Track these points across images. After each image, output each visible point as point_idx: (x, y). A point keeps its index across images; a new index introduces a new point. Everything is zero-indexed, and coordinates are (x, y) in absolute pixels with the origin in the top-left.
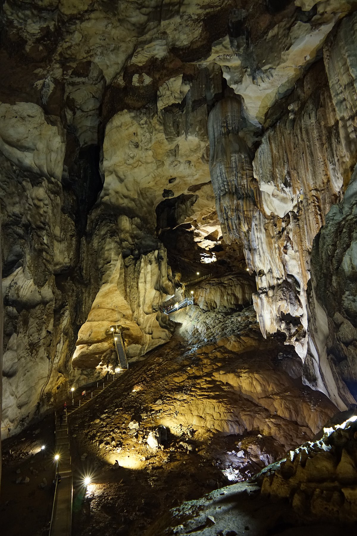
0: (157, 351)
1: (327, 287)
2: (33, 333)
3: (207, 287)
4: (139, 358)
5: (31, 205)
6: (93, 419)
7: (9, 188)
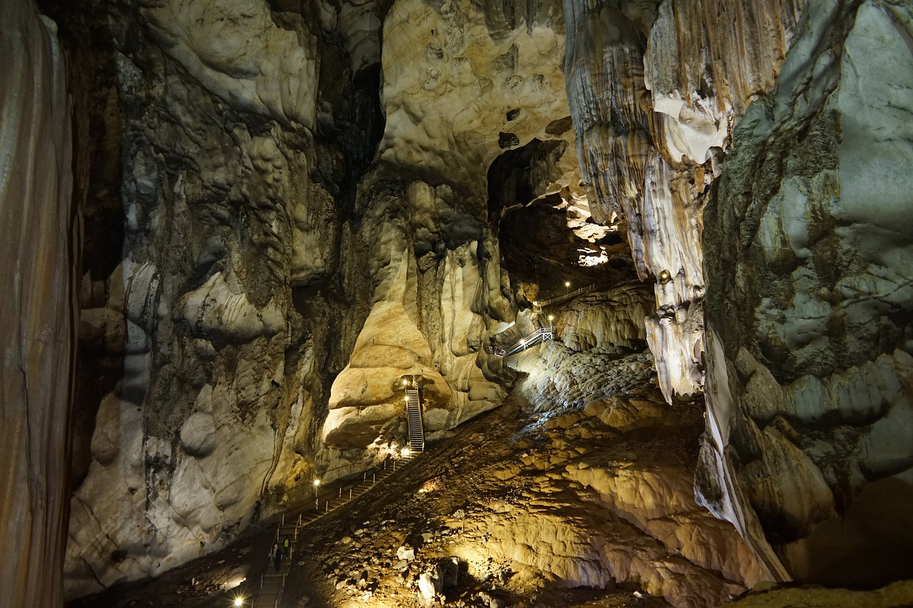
0: (478, 422)
1: (727, 289)
2: (247, 384)
3: (581, 308)
4: (446, 433)
5: (250, 169)
6: (339, 537)
7: (206, 140)
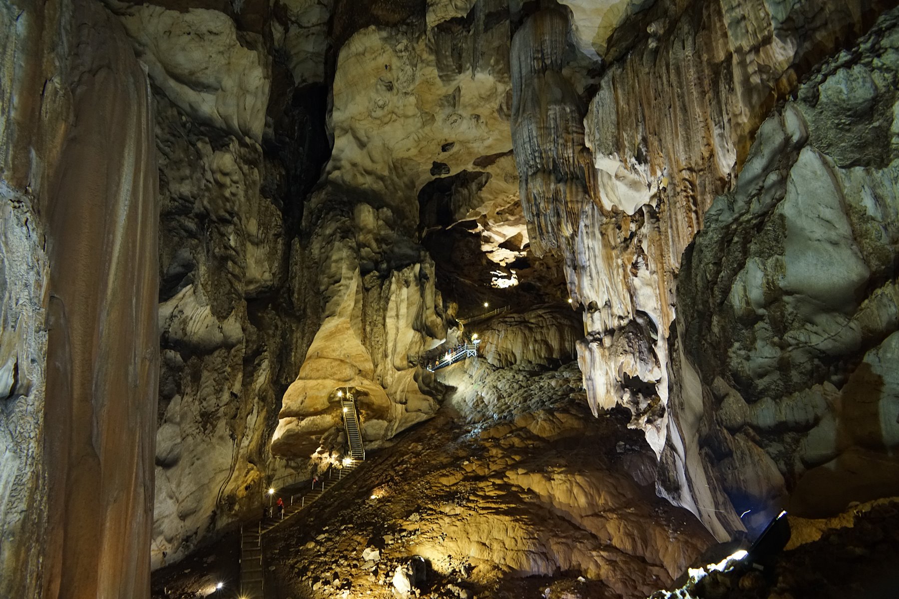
0: (413, 432)
1: (703, 333)
2: (208, 395)
3: (501, 327)
4: (383, 443)
5: (210, 182)
6: (304, 542)
7: (174, 152)
